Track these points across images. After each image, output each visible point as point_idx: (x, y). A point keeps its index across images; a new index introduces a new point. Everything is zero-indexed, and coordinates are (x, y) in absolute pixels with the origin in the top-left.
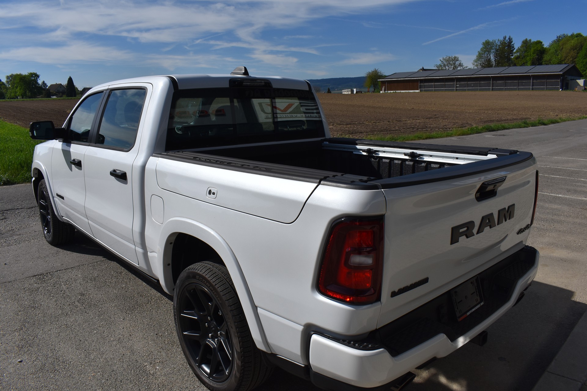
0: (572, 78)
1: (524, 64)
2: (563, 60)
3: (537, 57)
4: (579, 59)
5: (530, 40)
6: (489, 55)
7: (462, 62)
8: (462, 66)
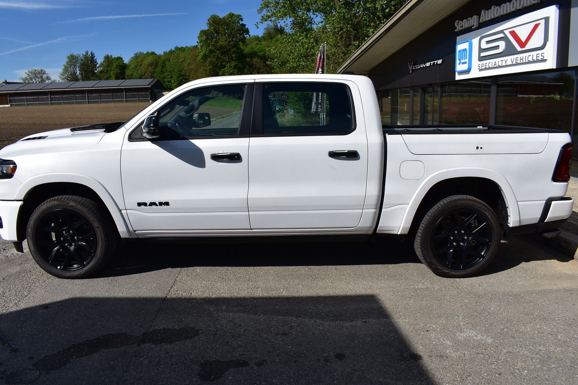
0: (158, 90)
1: (107, 79)
2: (143, 75)
3: (120, 71)
4: (157, 74)
5: (111, 56)
6: (75, 69)
7: (49, 76)
8: (50, 79)
